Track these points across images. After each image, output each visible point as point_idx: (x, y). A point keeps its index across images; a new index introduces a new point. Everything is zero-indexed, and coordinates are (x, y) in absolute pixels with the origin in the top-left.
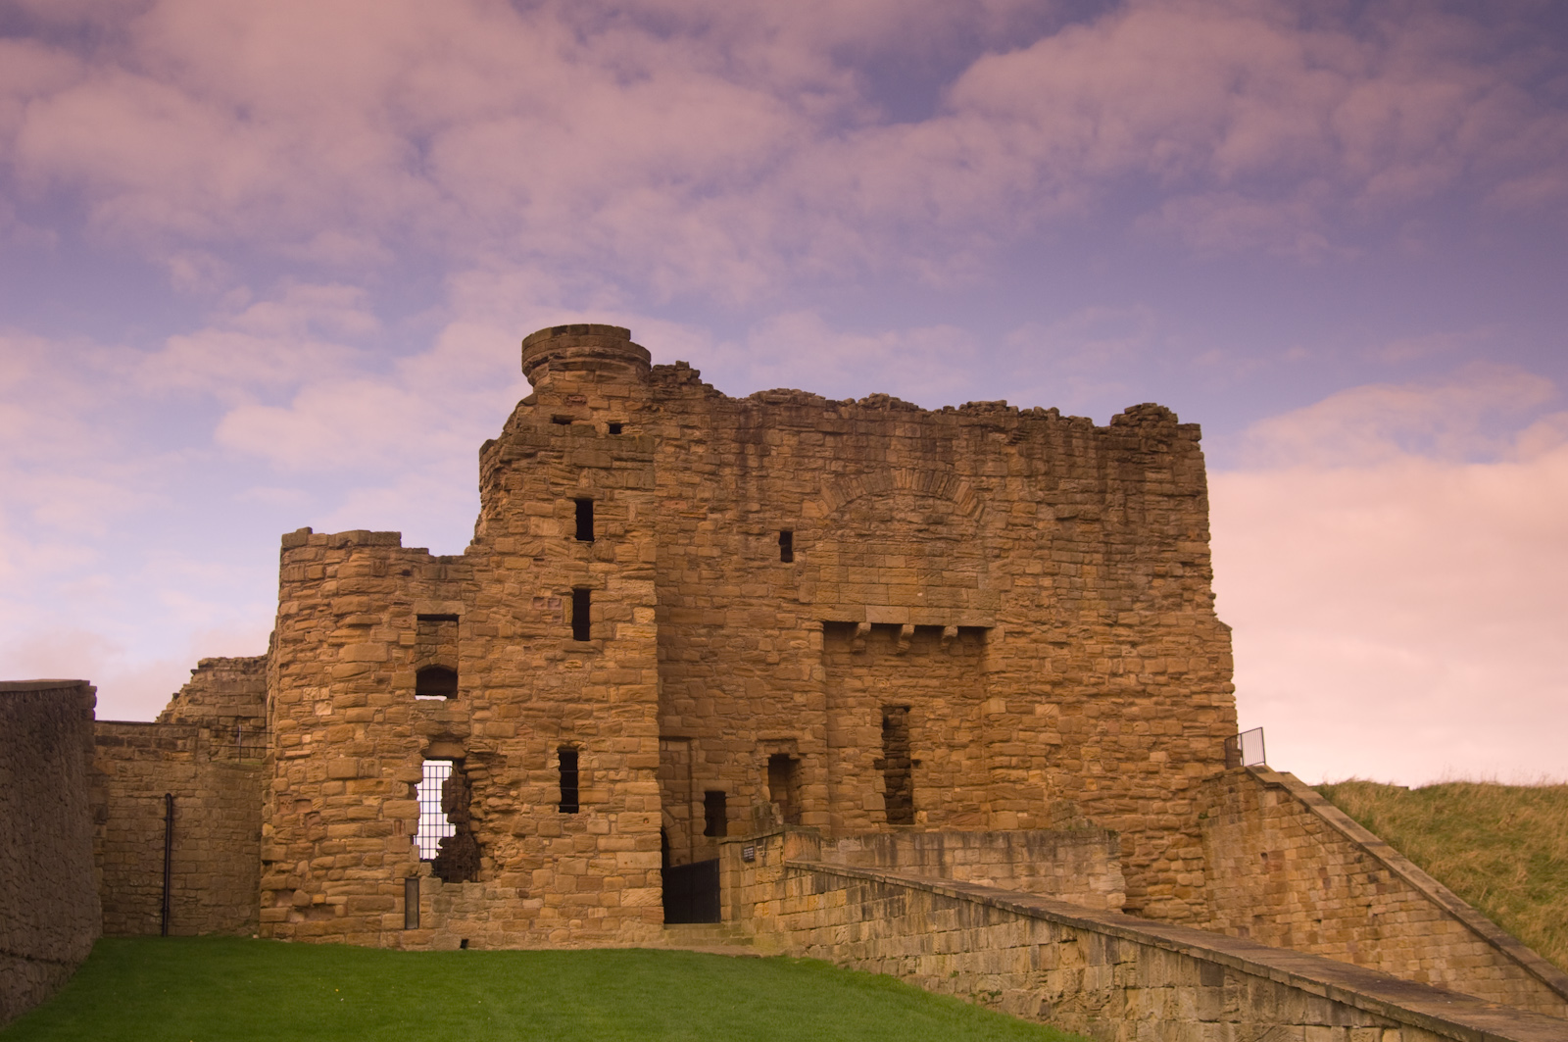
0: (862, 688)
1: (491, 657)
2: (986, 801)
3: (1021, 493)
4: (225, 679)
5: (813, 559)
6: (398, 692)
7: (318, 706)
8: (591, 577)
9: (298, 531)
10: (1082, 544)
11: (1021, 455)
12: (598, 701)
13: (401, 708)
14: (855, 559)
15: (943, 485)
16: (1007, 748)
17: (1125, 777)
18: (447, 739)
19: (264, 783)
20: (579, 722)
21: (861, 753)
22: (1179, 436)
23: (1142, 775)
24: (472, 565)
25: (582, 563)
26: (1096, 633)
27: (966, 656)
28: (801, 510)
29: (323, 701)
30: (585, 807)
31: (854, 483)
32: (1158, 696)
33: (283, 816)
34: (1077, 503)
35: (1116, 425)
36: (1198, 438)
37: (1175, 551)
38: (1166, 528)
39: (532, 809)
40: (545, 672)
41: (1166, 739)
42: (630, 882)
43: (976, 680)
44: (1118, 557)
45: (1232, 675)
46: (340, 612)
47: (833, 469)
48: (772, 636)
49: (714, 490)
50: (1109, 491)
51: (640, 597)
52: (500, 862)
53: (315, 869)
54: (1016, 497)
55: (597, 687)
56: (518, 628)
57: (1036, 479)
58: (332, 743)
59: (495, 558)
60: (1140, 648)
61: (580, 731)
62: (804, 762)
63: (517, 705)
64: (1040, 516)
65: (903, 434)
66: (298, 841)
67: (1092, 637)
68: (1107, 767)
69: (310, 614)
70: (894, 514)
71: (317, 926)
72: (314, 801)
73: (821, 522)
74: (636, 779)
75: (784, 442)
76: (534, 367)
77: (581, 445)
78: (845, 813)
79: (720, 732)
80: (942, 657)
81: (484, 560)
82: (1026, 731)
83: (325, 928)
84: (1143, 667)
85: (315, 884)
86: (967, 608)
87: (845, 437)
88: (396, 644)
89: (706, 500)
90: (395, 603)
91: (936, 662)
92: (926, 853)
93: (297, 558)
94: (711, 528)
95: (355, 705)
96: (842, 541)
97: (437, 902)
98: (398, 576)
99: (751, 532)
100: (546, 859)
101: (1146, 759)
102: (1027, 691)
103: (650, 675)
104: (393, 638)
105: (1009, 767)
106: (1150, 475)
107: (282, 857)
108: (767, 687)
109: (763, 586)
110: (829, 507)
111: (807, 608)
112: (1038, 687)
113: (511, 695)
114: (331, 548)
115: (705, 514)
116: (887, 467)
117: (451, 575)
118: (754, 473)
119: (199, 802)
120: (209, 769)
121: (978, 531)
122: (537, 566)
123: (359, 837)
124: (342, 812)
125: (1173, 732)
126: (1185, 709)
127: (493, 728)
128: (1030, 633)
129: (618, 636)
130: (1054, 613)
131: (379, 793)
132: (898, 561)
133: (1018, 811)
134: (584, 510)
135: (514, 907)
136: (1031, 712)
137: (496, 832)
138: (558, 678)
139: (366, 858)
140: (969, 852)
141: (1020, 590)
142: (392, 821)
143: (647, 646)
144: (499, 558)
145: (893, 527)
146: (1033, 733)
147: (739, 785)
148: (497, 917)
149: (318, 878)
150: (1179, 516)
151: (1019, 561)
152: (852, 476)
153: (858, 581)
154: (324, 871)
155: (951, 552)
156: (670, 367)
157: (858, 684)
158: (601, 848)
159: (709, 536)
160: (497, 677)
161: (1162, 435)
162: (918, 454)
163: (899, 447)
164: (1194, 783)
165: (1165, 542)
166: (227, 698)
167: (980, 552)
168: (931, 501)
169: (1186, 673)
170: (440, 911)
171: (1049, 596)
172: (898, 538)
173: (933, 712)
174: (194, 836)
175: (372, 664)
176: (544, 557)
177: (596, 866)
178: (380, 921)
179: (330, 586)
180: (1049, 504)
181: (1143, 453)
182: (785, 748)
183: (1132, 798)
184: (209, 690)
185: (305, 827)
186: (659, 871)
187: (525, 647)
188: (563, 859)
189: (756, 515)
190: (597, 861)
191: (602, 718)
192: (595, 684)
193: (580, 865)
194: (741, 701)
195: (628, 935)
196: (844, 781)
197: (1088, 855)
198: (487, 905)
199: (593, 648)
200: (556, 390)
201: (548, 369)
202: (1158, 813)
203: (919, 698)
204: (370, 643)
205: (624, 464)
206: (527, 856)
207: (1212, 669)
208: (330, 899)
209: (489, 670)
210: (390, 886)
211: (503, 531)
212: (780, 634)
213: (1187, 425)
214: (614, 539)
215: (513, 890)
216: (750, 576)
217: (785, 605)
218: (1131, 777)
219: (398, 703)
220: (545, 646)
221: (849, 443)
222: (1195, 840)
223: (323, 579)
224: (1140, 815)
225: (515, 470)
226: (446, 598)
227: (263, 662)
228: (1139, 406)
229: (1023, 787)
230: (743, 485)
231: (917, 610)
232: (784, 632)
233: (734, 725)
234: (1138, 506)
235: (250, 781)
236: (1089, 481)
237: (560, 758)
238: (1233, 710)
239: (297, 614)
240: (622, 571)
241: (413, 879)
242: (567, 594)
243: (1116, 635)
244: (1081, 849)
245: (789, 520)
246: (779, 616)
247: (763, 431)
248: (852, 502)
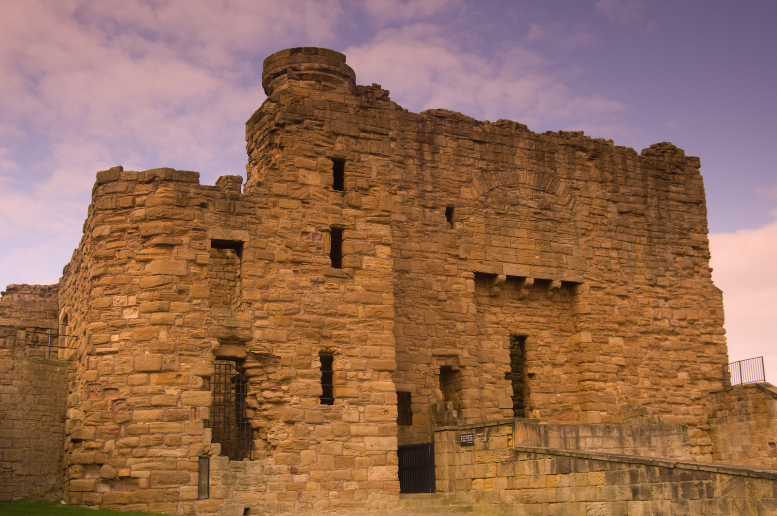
0: (496, 321)
1: (268, 277)
2: (576, 404)
3: (598, 193)
4: (27, 300)
5: (468, 228)
6: (195, 302)
7: (125, 311)
8: (344, 219)
9: (112, 169)
10: (635, 230)
11: (597, 168)
12: (350, 316)
13: (197, 314)
14: (495, 230)
15: (549, 183)
16: (593, 366)
17: (664, 389)
18: (232, 342)
19: (70, 376)
20: (336, 332)
21: (497, 367)
22: (689, 164)
23: (674, 388)
24: (255, 203)
25: (337, 207)
26: (644, 290)
27: (562, 302)
28: (460, 192)
29: (130, 307)
30: (340, 400)
31: (494, 177)
32: (682, 334)
33: (92, 402)
34: (631, 203)
35: (646, 155)
36: (699, 166)
37: (688, 239)
38: (683, 223)
39: (300, 401)
40: (310, 291)
41: (687, 364)
42: (375, 460)
43: (568, 319)
44: (656, 240)
45: (724, 323)
46: (147, 234)
47: (480, 166)
48: (441, 280)
49: (402, 174)
50: (649, 196)
51: (380, 237)
52: (273, 444)
53: (121, 447)
54: (595, 196)
55: (349, 305)
56: (289, 255)
57: (606, 184)
58: (138, 342)
59: (272, 199)
60: (670, 302)
61: (337, 339)
62: (464, 372)
63: (288, 316)
64: (609, 209)
65: (524, 147)
66: (105, 424)
67: (641, 293)
68: (653, 382)
69: (120, 236)
70: (520, 200)
71: (122, 496)
72: (121, 390)
73: (473, 202)
74: (378, 379)
75: (448, 145)
76: (274, 78)
77: (337, 118)
78: (487, 410)
79: (407, 349)
80: (547, 303)
81: (264, 199)
82: (604, 355)
83: (129, 497)
84: (672, 315)
85: (120, 459)
86: (566, 268)
87: (487, 145)
88: (193, 262)
89: (396, 181)
90: (194, 229)
91: (543, 305)
92: (568, 440)
93: (110, 190)
94: (400, 201)
95: (160, 311)
96: (486, 217)
97: (225, 476)
98: (196, 207)
99: (427, 206)
100: (311, 442)
101: (676, 377)
102: (604, 328)
103: (388, 297)
104: (192, 257)
105: (594, 380)
106: (673, 188)
107: (91, 436)
108: (438, 317)
109: (435, 244)
110: (478, 192)
111: (463, 262)
112: (611, 325)
113: (284, 308)
114: (140, 183)
115: (396, 190)
116: (514, 168)
117: (239, 209)
118: (429, 165)
119: (16, 389)
120: (25, 363)
121: (572, 217)
122: (304, 207)
123: (162, 421)
124: (146, 400)
125: (691, 360)
126: (697, 344)
127: (270, 334)
128: (604, 288)
129: (364, 266)
130: (619, 275)
131: (178, 384)
132: (523, 233)
133: (601, 411)
134: (339, 166)
135: (286, 481)
136: (607, 343)
137: (269, 418)
138: (320, 296)
139: (167, 439)
140: (596, 440)
141: (599, 258)
142: (189, 408)
143: (386, 275)
144: (275, 199)
145: (519, 210)
146: (608, 357)
147: (420, 388)
148: (273, 489)
149: (123, 455)
150: (690, 216)
151: (598, 239)
152: (492, 172)
153: (498, 245)
154: (129, 450)
155: (555, 229)
156: (368, 87)
157: (494, 318)
158: (353, 434)
159: (399, 206)
160: (273, 293)
161: (678, 162)
162: (534, 161)
163: (522, 155)
164: (704, 394)
165: (683, 233)
166: (28, 313)
167: (573, 231)
168: (542, 194)
169: (697, 320)
170: (228, 485)
171: (616, 264)
172: (522, 217)
173: (542, 340)
174: (11, 418)
175: (174, 277)
176: (310, 201)
177: (349, 448)
178: (178, 493)
179: (139, 213)
180: (614, 202)
181: (667, 173)
182: (450, 362)
183: (668, 403)
184: (15, 307)
185: (113, 412)
186: (396, 452)
187: (294, 271)
188: (324, 442)
189: (430, 194)
190: (350, 444)
191: (353, 330)
192: (348, 302)
193: (337, 447)
194: (421, 327)
195: (374, 504)
196: (486, 387)
197: (670, 443)
198: (266, 479)
199: (347, 274)
200: (293, 93)
201: (286, 79)
202: (684, 414)
203: (533, 330)
204: (173, 260)
205: (368, 135)
206: (296, 439)
207: (711, 319)
208: (134, 474)
209: (266, 287)
210: (186, 463)
211: (279, 178)
212: (447, 280)
213: (692, 157)
214: (361, 192)
215: (286, 467)
216: (426, 237)
217: (449, 259)
218: (668, 389)
219: (195, 311)
220: (310, 271)
221: (490, 149)
222: (705, 433)
223: (133, 207)
224: (673, 415)
225: (288, 132)
226: (234, 228)
227: (55, 289)
228: (659, 144)
229: (603, 394)
230: (421, 172)
231: (536, 267)
232: (449, 278)
233: (416, 344)
234: (666, 208)
235: (57, 374)
236: (637, 189)
237: (321, 360)
238: (725, 346)
239: (109, 236)
240: (366, 216)
241: (204, 458)
242: (327, 231)
243: (656, 293)
244: (665, 438)
245: (452, 199)
246: (446, 266)
247: (434, 136)
248: (491, 190)
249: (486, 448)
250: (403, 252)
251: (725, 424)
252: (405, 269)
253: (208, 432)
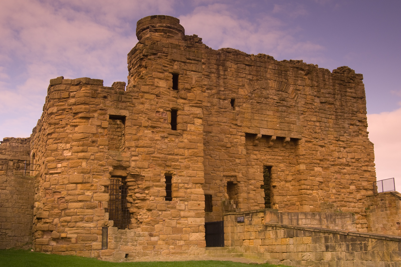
0: (257, 158)
1: (139, 134)
2: (297, 202)
3: (310, 92)
4: (14, 146)
5: (242, 110)
6: (101, 147)
7: (65, 152)
8: (178, 105)
9: (58, 78)
10: (329, 112)
11: (309, 79)
12: (181, 155)
13: (102, 154)
14: (256, 111)
15: (285, 87)
16: (306, 182)
17: (343, 194)
18: (120, 168)
19: (36, 185)
20: (173, 163)
21: (256, 182)
22: (357, 78)
23: (348, 194)
24: (132, 96)
25: (175, 99)
26: (333, 143)
27: (290, 149)
28: (238, 91)
29: (67, 149)
30: (175, 199)
31: (256, 84)
32: (352, 166)
33: (47, 199)
34: (327, 97)
35: (335, 73)
36: (362, 79)
37: (356, 116)
38: (353, 108)
39: (155, 199)
40: (160, 142)
41: (355, 181)
42: (193, 230)
43: (294, 158)
44: (339, 117)
45: (374, 160)
46: (76, 112)
47: (249, 78)
48: (228, 137)
49: (208, 82)
50: (336, 94)
51: (197, 114)
52: (140, 221)
53: (62, 222)
54: (308, 94)
55: (180, 150)
56: (150, 123)
57: (314, 88)
58: (71, 167)
59: (141, 94)
60: (347, 149)
61: (174, 167)
62: (239, 185)
63: (149, 155)
64: (315, 101)
65: (271, 68)
66: (54, 210)
67: (331, 144)
68: (337, 190)
69: (62, 113)
70: (269, 96)
71: (63, 247)
72: (62, 193)
73: (245, 97)
74: (195, 188)
75: (232, 67)
76: (142, 31)
77: (175, 52)
78: (251, 204)
79: (210, 172)
80: (283, 149)
81: (137, 94)
82: (312, 176)
83: (66, 248)
84: (348, 156)
85: (62, 228)
86: (293, 131)
87: (253, 67)
88: (100, 126)
89: (205, 85)
90: (100, 109)
91: (281, 150)
92: (293, 220)
93: (57, 89)
94: (207, 95)
95: (82, 151)
96: (252, 104)
97: (116, 238)
98: (102, 98)
99: (221, 98)
100: (160, 220)
101: (349, 188)
102: (312, 162)
103: (201, 146)
104: (99, 124)
105: (307, 189)
106: (348, 90)
107: (47, 217)
108: (226, 156)
109: (225, 118)
110: (248, 91)
111: (240, 128)
112: (316, 161)
113: (147, 151)
114: (73, 85)
115: (205, 90)
116: (267, 79)
117: (124, 99)
118: (222, 77)
119: (8, 192)
120: (13, 178)
121: (296, 104)
122: (157, 98)
123: (83, 209)
124: (75, 198)
125: (357, 179)
126: (360, 171)
127: (139, 164)
128: (313, 142)
129: (188, 129)
130: (320, 135)
131: (92, 190)
132: (271, 113)
133: (310, 205)
134: (175, 77)
135: (147, 240)
136: (313, 170)
137: (138, 208)
138: (166, 145)
139: (86, 218)
140: (307, 220)
141: (310, 126)
142: (97, 202)
143: (199, 134)
144: (143, 94)
145: (269, 101)
146: (314, 177)
147: (217, 193)
148: (140, 244)
149: (63, 226)
150: (357, 105)
151: (309, 116)
152: (255, 81)
153: (257, 119)
154: (66, 223)
155: (287, 111)
156: (191, 36)
157: (255, 157)
158: (182, 216)
159: (206, 99)
160: (141, 143)
161: (351, 77)
162: (277, 75)
163: (270, 72)
164: (364, 197)
165: (354, 113)
166: (15, 153)
167: (297, 112)
168: (281, 92)
169: (360, 159)
170: (117, 242)
171: (319, 129)
172: (270, 105)
173: (280, 168)
174: (5, 206)
175: (90, 134)
176: (160, 95)
177: (179, 223)
178: (92, 246)
179: (72, 101)
180: (318, 97)
181: (346, 82)
182: (232, 179)
183: (345, 202)
184: (8, 149)
185: (58, 204)
186: (204, 226)
187: (152, 131)
188: (167, 220)
189: (223, 92)
190: (180, 221)
191: (182, 162)
192: (180, 148)
193: (174, 223)
194: (217, 161)
195: (192, 252)
196: (251, 193)
197: (345, 222)
198: (137, 239)
199: (179, 133)
200: (152, 39)
201: (148, 32)
203: (276, 163)
204: (89, 125)
205: (191, 61)
206: (152, 219)
207: (368, 158)
208: (69, 236)
209: (138, 140)
210: (95, 230)
211: (144, 83)
212: (231, 137)
213: (359, 74)
214: (187, 91)
215: (147, 233)
216: (221, 114)
217: (232, 126)
218: (345, 194)
219: (101, 152)
220: (160, 131)
221: (254, 69)
222: (364, 217)
223: (69, 98)
224: (347, 208)
225: (149, 59)
226: (121, 109)
227: (28, 140)
228: (342, 67)
229: (311, 196)
230: (218, 81)
231: (277, 131)
232: (232, 136)
233: (215, 170)
234: (345, 100)
235: (29, 184)
236: (330, 90)
237: (166, 178)
238: (374, 172)
239: (56, 113)
240: (189, 103)
241: (105, 228)
242: (169, 111)
243: (339, 144)
244: (343, 220)
245: (234, 95)
246: (231, 130)
247: (225, 62)
248: (254, 90)
249: (250, 224)
250: (208, 122)
251: (374, 213)
252: (210, 131)
253: (107, 215)
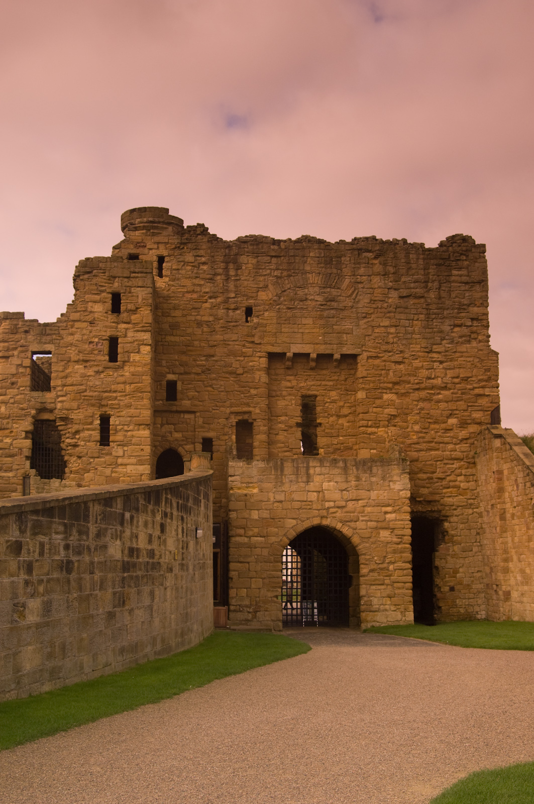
0: (291, 386)
1: (67, 371)
2: (355, 444)
3: (379, 284)
5: (263, 321)
6: (21, 389)
8: (119, 331)
10: (413, 310)
11: (380, 264)
12: (120, 392)
13: (23, 396)
14: (285, 320)
15: (335, 281)
16: (366, 416)
17: (432, 432)
18: (45, 411)
20: (110, 402)
21: (289, 419)
22: (473, 251)
23: (443, 431)
24: (59, 327)
25: (114, 324)
26: (419, 356)
27: (347, 369)
28: (257, 295)
30: (113, 444)
31: (287, 282)
32: (454, 389)
34: (411, 288)
36: (484, 252)
37: (467, 312)
38: (462, 300)
39: (85, 444)
40: (93, 378)
41: (457, 412)
43: (352, 382)
44: (434, 316)
45: (498, 378)
47: (275, 274)
48: (239, 360)
49: (211, 287)
50: (430, 281)
51: (144, 340)
52: (71, 470)
54: (376, 286)
55: (119, 385)
56: (81, 357)
57: (388, 276)
59: (70, 323)
60: (445, 364)
61: (111, 407)
62: (255, 424)
63: (79, 394)
64: (390, 295)
65: (314, 256)
67: (417, 359)
68: (422, 426)
70: (308, 296)
73: (267, 302)
74: (138, 430)
75: (249, 262)
76: (127, 227)
77: (115, 266)
80: (334, 370)
81: (65, 324)
82: (377, 408)
84: (446, 374)
86: (346, 344)
87: (282, 258)
88: (21, 365)
89: (207, 293)
90: (21, 346)
91: (332, 373)
94: (209, 306)
96: (279, 311)
97: (37, 488)
98: (22, 333)
99: (230, 308)
100: (91, 469)
101: (445, 422)
102: (378, 387)
103: (147, 379)
104: (20, 363)
105: (367, 426)
106: (455, 272)
108: (236, 386)
109: (236, 335)
110: (272, 294)
111: (259, 346)
112: (385, 385)
113: (77, 389)
115: (206, 300)
116: (305, 273)
117: (48, 332)
118: (232, 278)
121: (354, 305)
122: (91, 326)
125: (462, 409)
126: (470, 396)
127: (66, 405)
128: (382, 357)
129: (131, 360)
130: (396, 346)
131: (11, 436)
132: (309, 321)
133: (371, 449)
134: (116, 299)
136: (381, 398)
137: (70, 455)
138: (100, 381)
139: (5, 467)
140: (323, 469)
141: (376, 335)
142: (17, 450)
143: (145, 365)
144: (72, 323)
145: (307, 304)
146: (381, 409)
147: (219, 435)
150: (470, 294)
151: (376, 320)
152: (285, 278)
153: (286, 332)
155: (338, 316)
156: (194, 226)
158: (119, 464)
159: (208, 311)
160: (69, 381)
161: (462, 251)
162: (322, 265)
163: (311, 262)
164: (473, 435)
165: (462, 308)
167: (355, 315)
168: (328, 290)
169: (471, 377)
172: (309, 309)
173: (330, 398)
175: (9, 375)
176: (95, 322)
177: (116, 472)
180: (395, 289)
181: (451, 261)
182: (246, 417)
183: (436, 443)
187: (84, 366)
188: (100, 468)
189: (233, 300)
190: (117, 470)
191: (122, 400)
192: (118, 383)
193: (108, 471)
194: (222, 393)
196: (280, 434)
197: (390, 471)
199: (119, 366)
200: (131, 241)
201: (130, 229)
202: (451, 451)
203: (322, 391)
204: (9, 366)
205: (137, 275)
206: (82, 467)
207: (486, 375)
209: (66, 377)
210: (15, 480)
211: (75, 310)
212: (244, 359)
213: (480, 244)
214: (131, 312)
215: (75, 483)
216: (229, 330)
217: (247, 344)
218: (436, 432)
219: (21, 394)
220: (94, 365)
221: (284, 261)
222: (472, 465)
224: (440, 452)
225: (82, 280)
226: (45, 343)
229: (374, 437)
230: (226, 285)
231: (319, 345)
232: (246, 358)
233: (218, 405)
234: (447, 289)
236: (418, 276)
237: (100, 420)
238: (497, 397)
240: (134, 328)
241: (26, 477)
242: (106, 340)
243: (433, 358)
244: (386, 468)
245: (251, 301)
246: (244, 350)
247: (238, 257)
248: (285, 291)
251: (479, 458)
253: (28, 463)
